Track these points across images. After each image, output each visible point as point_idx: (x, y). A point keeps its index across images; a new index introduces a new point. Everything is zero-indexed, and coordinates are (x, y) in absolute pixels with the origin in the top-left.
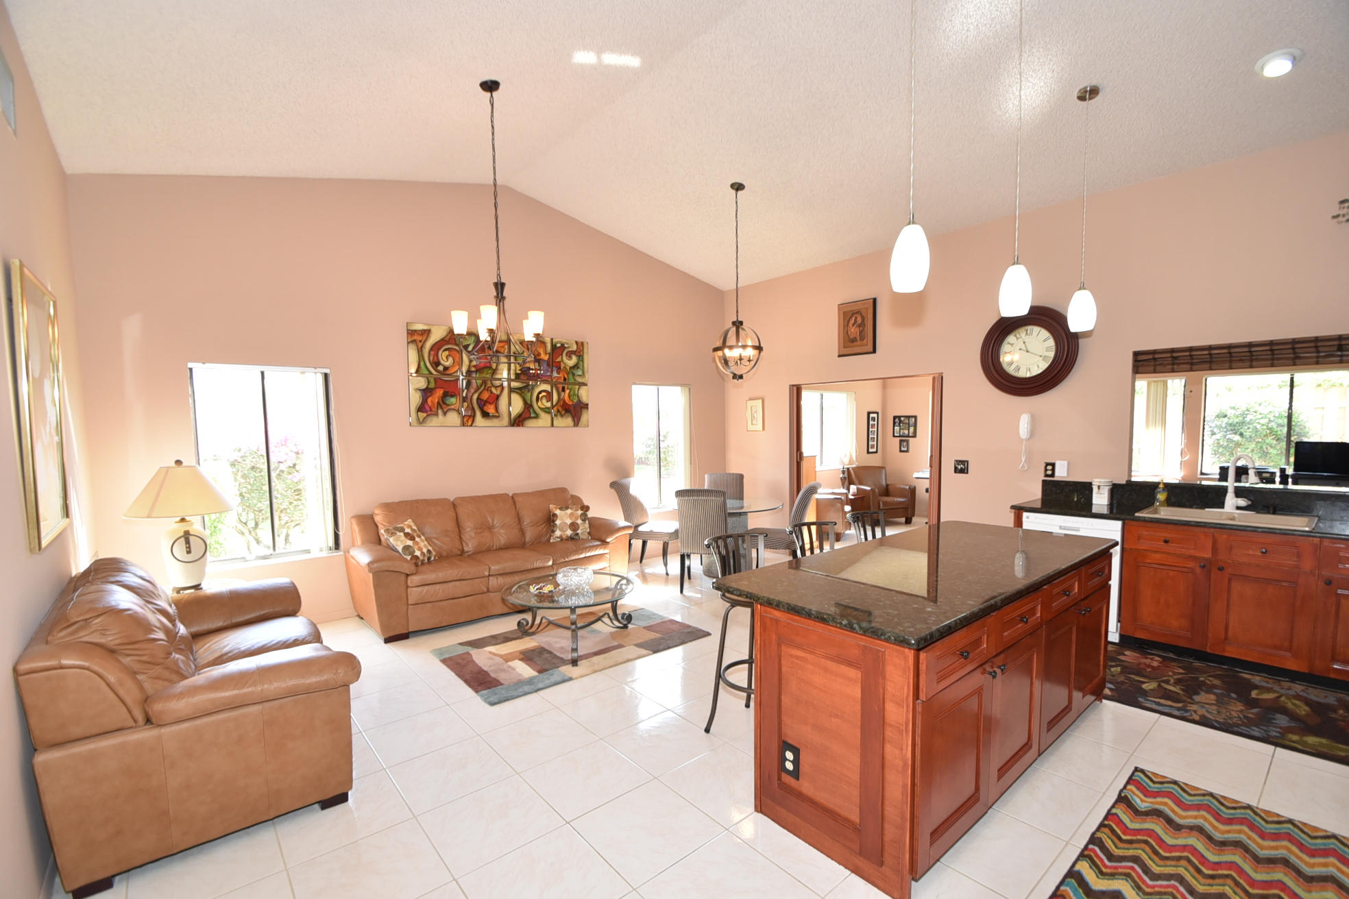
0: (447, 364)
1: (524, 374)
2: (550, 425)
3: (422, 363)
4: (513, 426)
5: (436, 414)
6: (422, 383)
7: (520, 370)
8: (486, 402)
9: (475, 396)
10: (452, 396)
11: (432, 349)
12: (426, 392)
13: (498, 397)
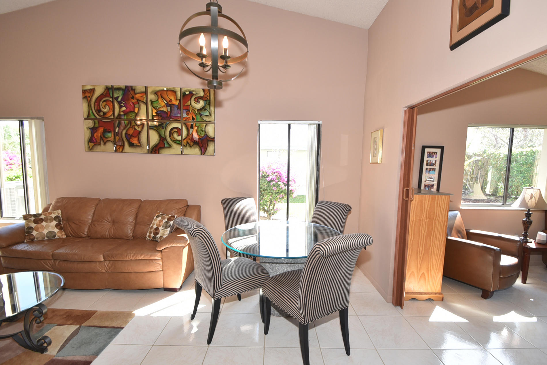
0: (105, 110)
1: (158, 116)
2: (181, 154)
3: (91, 111)
4: (151, 153)
5: (100, 144)
6: (90, 123)
7: (156, 113)
8: (132, 136)
9: (124, 132)
10: (109, 132)
11: (96, 101)
12: (93, 130)
13: (139, 133)
